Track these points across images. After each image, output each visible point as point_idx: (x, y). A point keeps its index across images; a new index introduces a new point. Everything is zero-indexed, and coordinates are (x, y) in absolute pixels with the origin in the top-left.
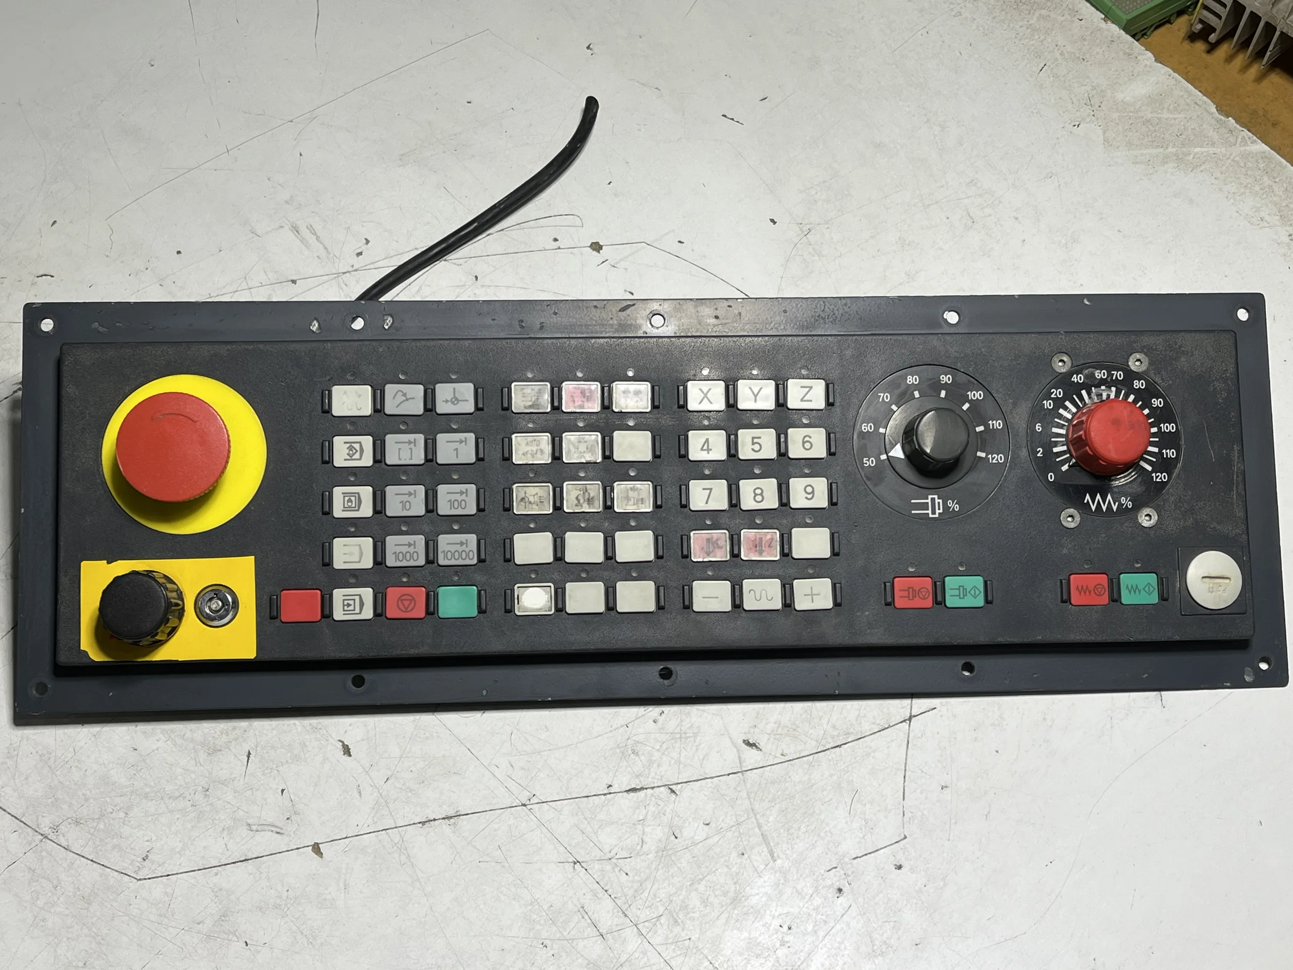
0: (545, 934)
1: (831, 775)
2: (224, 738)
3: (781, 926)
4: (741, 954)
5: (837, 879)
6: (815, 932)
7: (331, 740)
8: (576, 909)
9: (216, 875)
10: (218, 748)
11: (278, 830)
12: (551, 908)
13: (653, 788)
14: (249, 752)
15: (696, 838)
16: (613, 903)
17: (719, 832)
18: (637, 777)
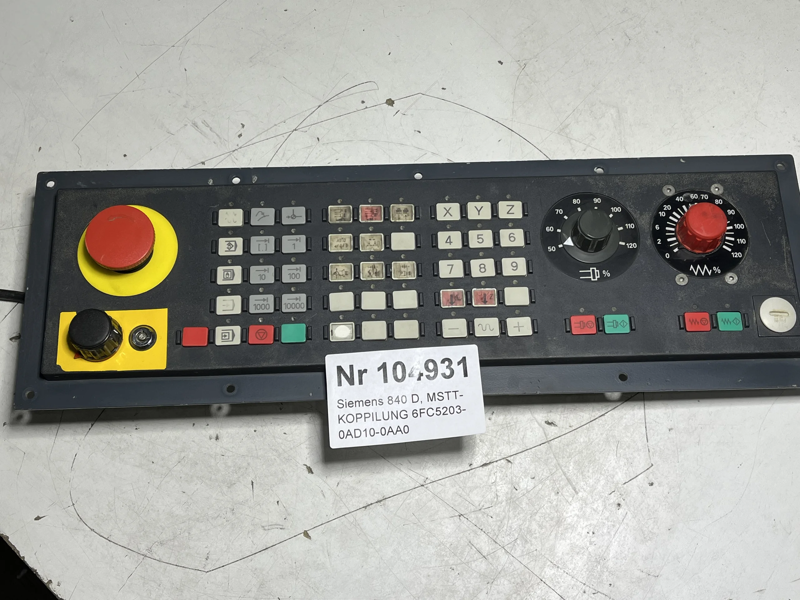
0: (451, 562)
1: (602, 434)
2: (236, 476)
3: (588, 533)
4: (568, 554)
5: (616, 498)
6: (609, 532)
7: (299, 466)
8: (466, 544)
9: (251, 561)
10: (233, 482)
11: (281, 527)
12: (452, 546)
13: (497, 461)
14: (252, 481)
15: (528, 488)
16: (488, 536)
17: (541, 482)
18: (486, 456)
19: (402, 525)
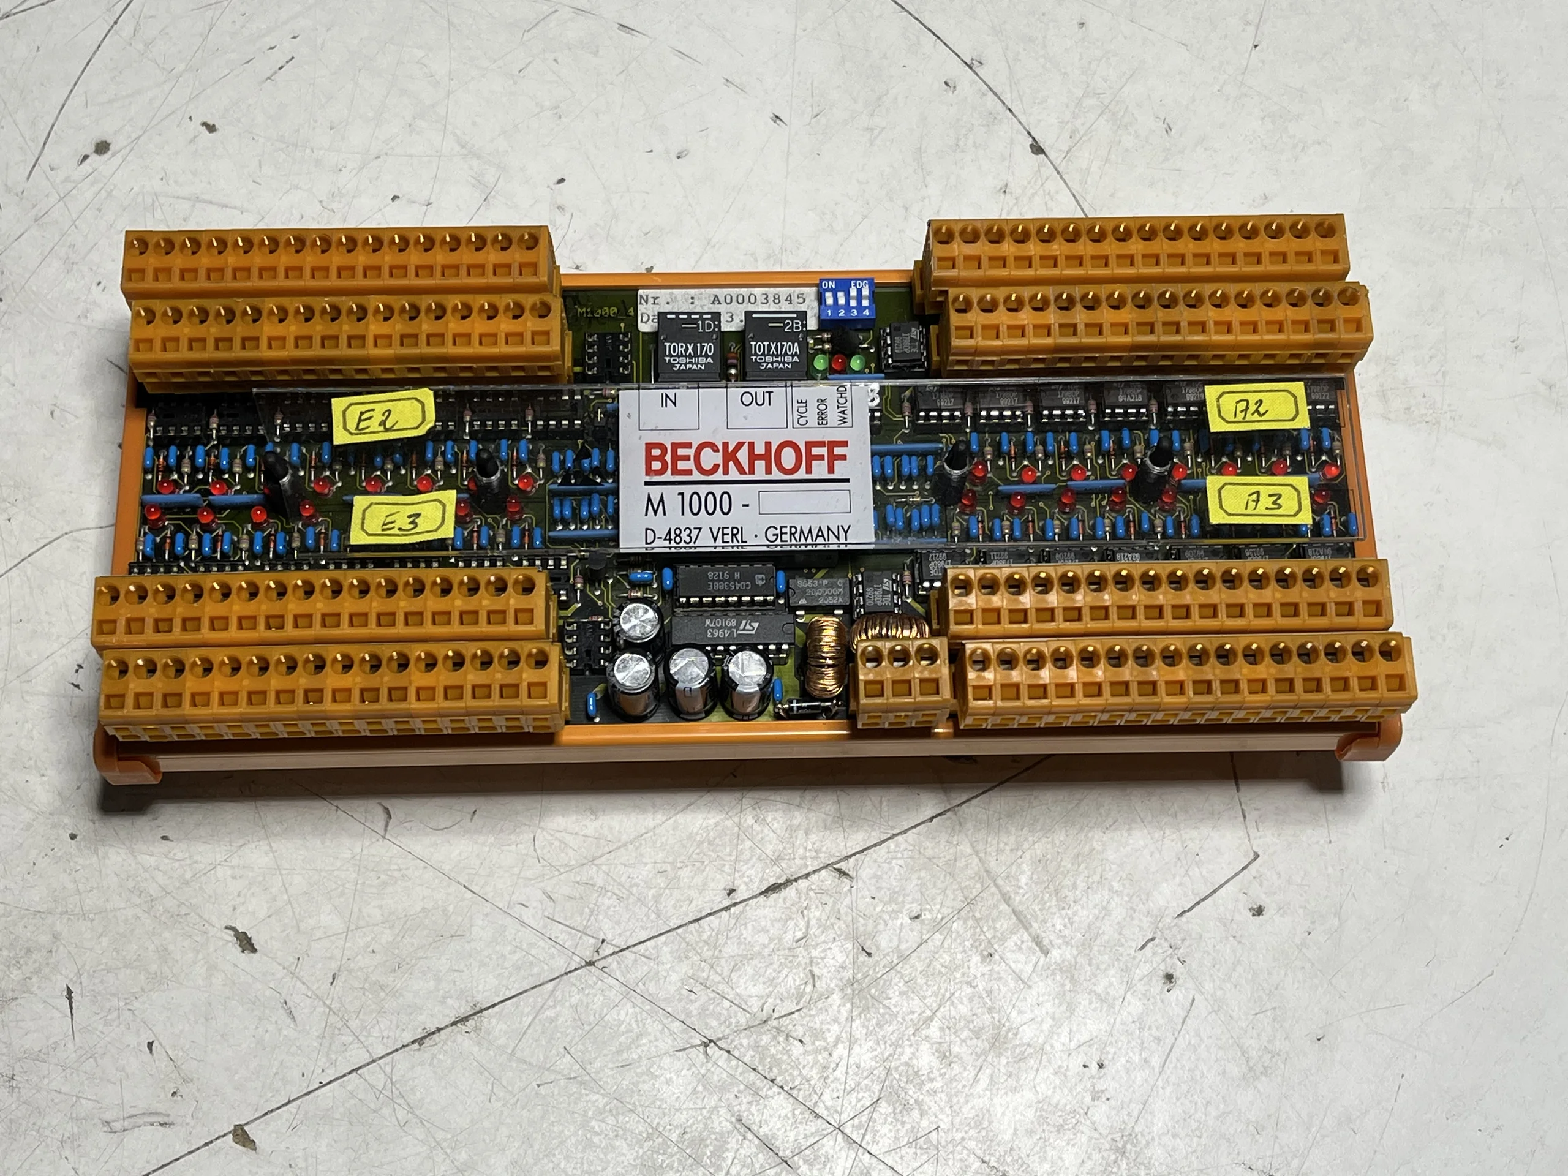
2: (16, 975)
3: (1085, 1066)
4: (1030, 1133)
5: (1158, 959)
6: (1146, 1061)
7: (212, 931)
8: (730, 1126)
10: (10, 994)
11: (162, 1120)
12: (686, 1137)
13: (807, 876)
14: (68, 988)
15: (903, 947)
16: (791, 1100)
17: (939, 926)
18: (775, 862)
19: (534, 1084)
